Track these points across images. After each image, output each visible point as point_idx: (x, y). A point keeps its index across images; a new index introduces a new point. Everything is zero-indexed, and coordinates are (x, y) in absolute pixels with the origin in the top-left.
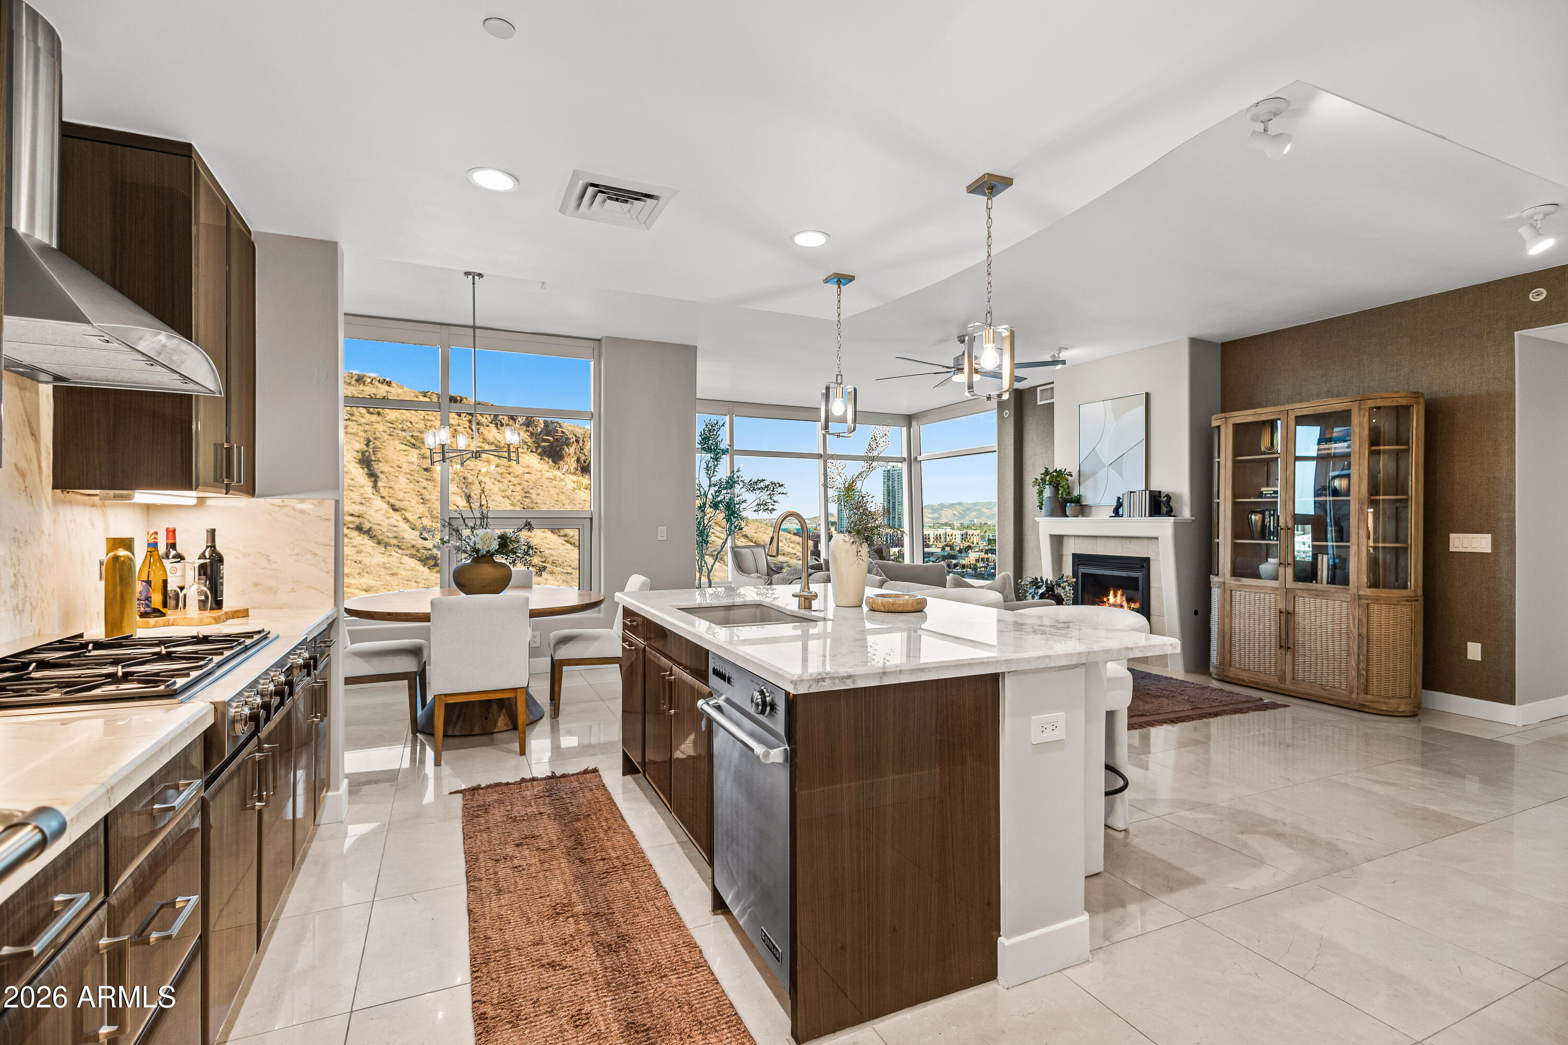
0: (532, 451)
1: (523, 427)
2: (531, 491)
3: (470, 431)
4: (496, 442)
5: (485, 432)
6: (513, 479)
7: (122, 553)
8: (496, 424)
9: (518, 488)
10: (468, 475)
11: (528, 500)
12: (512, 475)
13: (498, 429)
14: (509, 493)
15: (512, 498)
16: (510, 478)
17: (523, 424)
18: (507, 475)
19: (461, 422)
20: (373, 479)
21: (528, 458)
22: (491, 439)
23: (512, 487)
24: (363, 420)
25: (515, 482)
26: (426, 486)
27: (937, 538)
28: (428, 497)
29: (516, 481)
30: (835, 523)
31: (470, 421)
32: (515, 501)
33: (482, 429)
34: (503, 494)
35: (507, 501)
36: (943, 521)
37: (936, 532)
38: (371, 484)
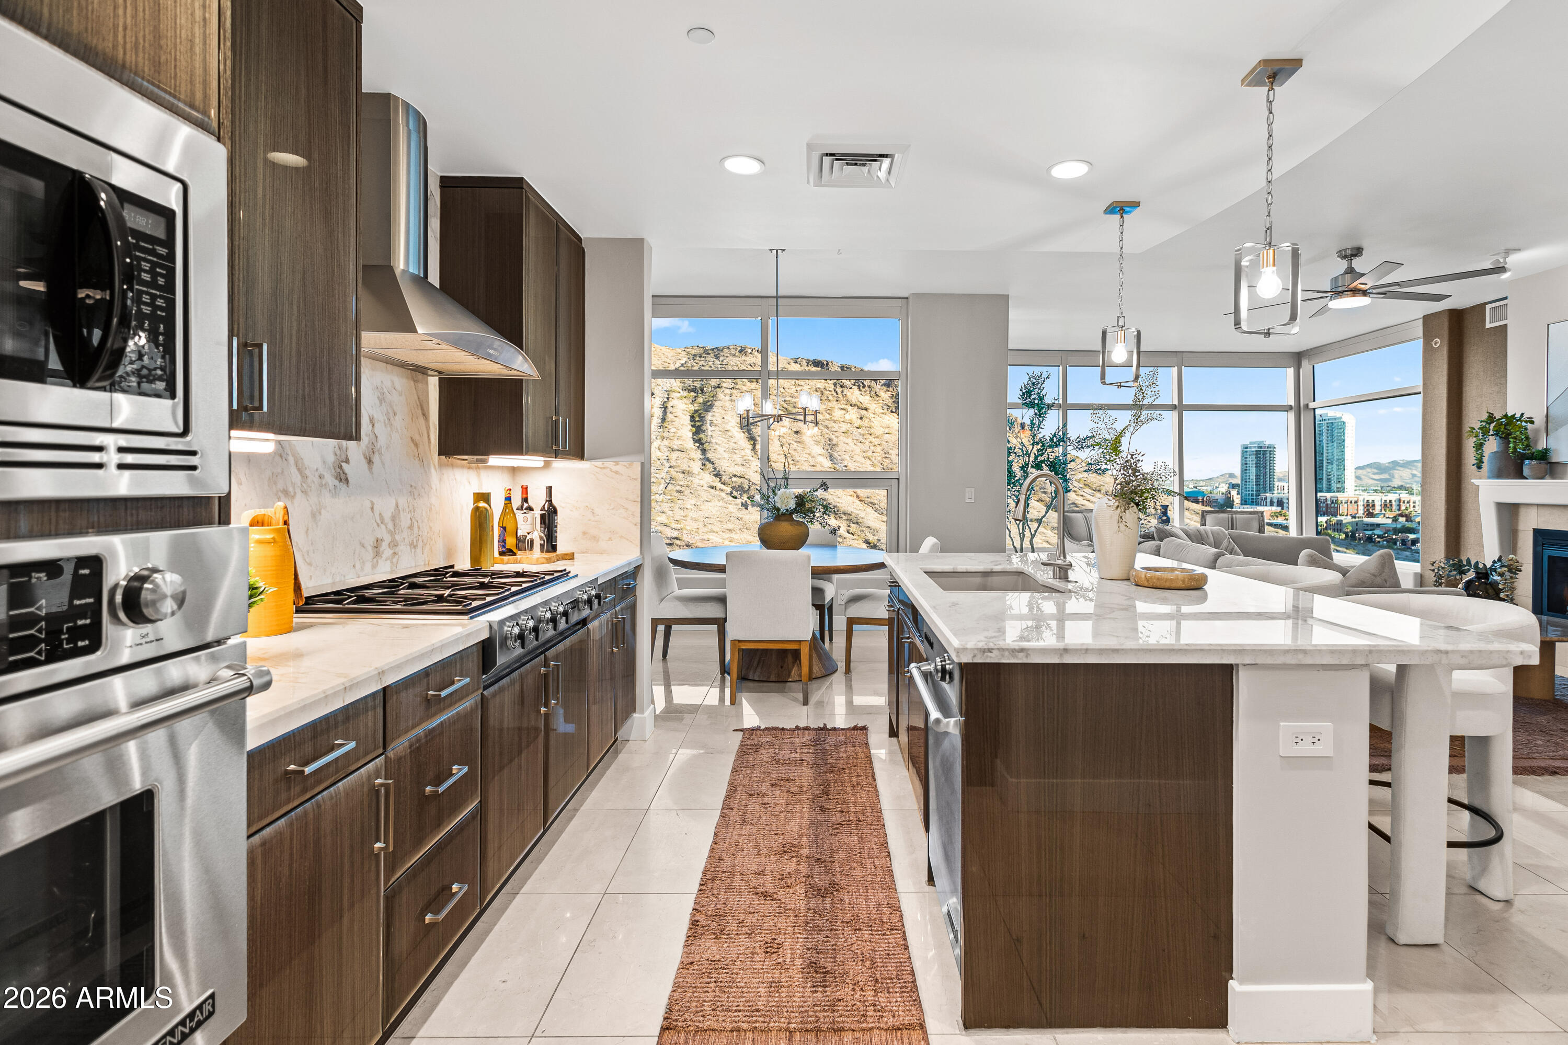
0: (892, 412)
1: (883, 387)
2: (890, 451)
3: (835, 394)
4: (858, 404)
5: (849, 394)
6: (873, 440)
7: (482, 504)
8: (859, 386)
9: (879, 449)
10: (833, 437)
11: (888, 461)
12: (873, 436)
13: (860, 391)
14: (870, 454)
15: (873, 460)
16: (871, 438)
17: (884, 385)
18: (868, 436)
19: (827, 385)
20: (752, 442)
21: (888, 418)
22: (854, 401)
23: (872, 448)
24: (744, 388)
25: (876, 443)
26: (797, 448)
27: (1386, 505)
28: (798, 459)
29: (876, 441)
30: (1238, 485)
31: (835, 385)
32: (876, 462)
33: (846, 391)
34: (864, 455)
35: (869, 462)
36: (1396, 482)
37: (1384, 498)
38: (751, 447)
